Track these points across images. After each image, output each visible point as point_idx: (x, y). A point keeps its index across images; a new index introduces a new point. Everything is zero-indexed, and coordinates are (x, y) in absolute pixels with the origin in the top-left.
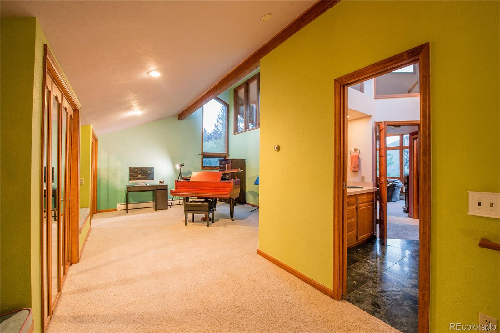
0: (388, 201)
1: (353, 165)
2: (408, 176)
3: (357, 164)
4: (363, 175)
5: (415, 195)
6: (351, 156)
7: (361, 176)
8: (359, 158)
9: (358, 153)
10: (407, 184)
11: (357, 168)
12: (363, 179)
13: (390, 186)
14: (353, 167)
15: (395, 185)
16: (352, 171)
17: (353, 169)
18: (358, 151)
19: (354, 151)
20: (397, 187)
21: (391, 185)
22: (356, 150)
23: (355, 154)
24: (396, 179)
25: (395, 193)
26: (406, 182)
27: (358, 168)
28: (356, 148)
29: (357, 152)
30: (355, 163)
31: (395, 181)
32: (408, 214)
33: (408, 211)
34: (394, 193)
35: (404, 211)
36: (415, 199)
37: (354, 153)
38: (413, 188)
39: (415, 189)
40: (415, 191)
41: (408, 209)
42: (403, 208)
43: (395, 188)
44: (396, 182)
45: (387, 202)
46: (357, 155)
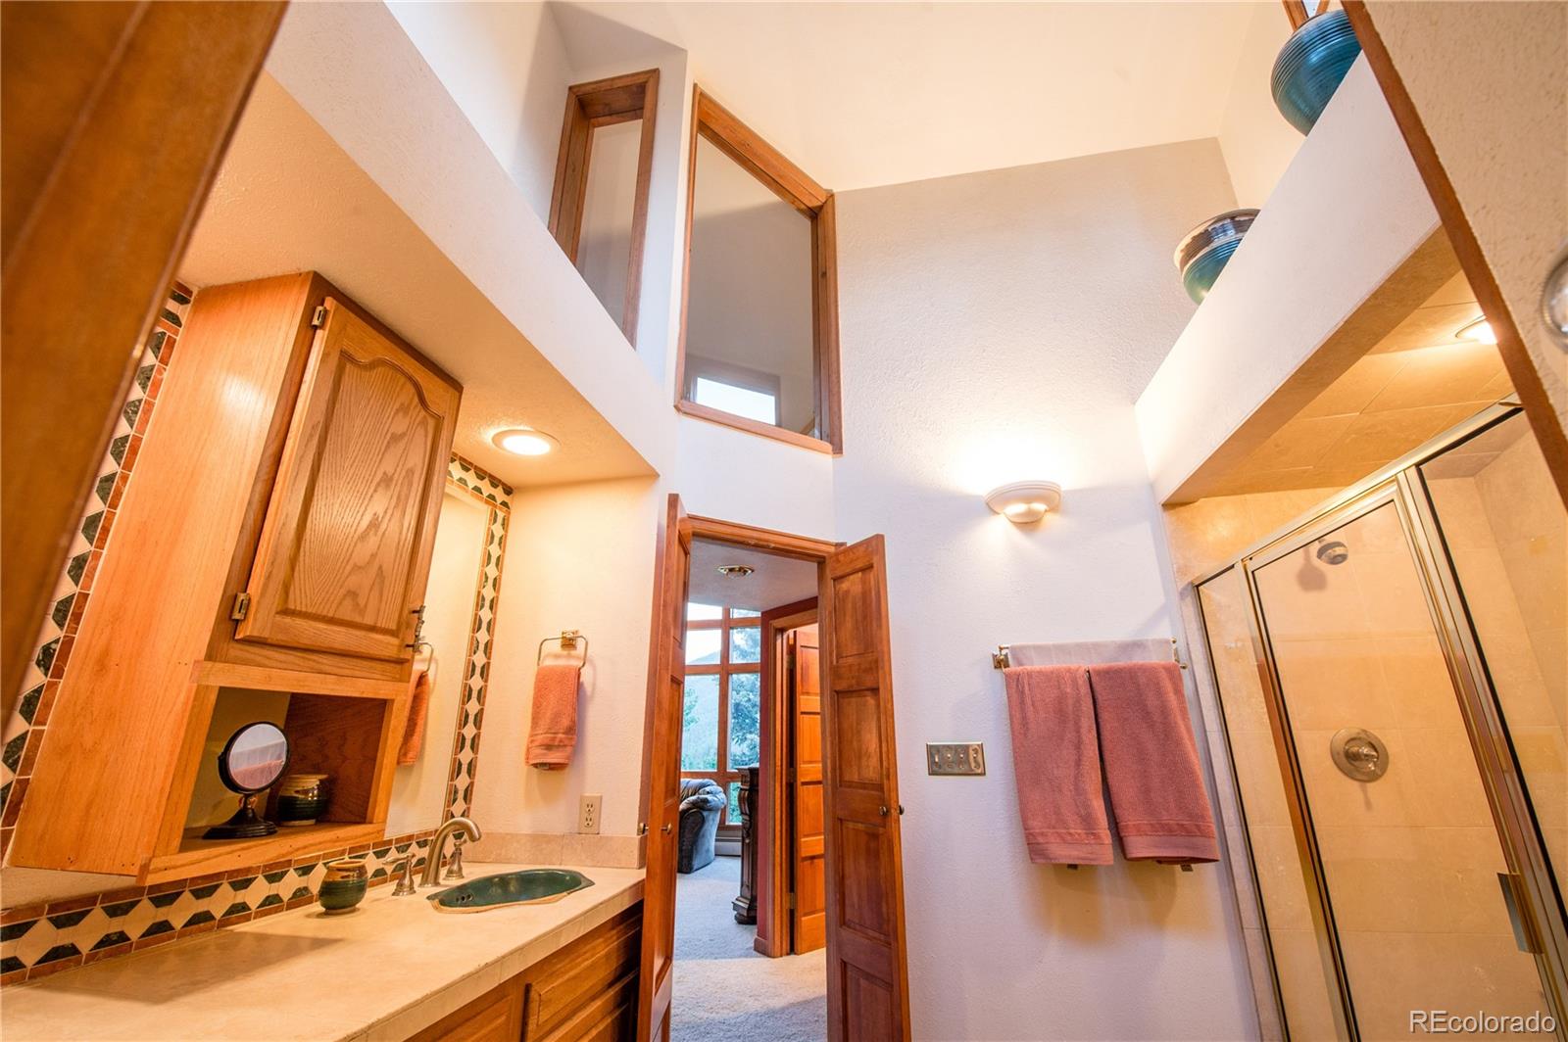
0: (680, 871)
1: (544, 723)
2: (753, 772)
3: (565, 722)
4: (590, 792)
5: (778, 852)
6: (538, 674)
7: (582, 798)
8: (579, 686)
9: (578, 658)
10: (750, 801)
11: (561, 746)
12: (591, 811)
13: (690, 809)
14: (540, 739)
15: (706, 801)
16: (536, 765)
17: (539, 751)
18: (580, 644)
19: (555, 646)
20: (710, 810)
21: (694, 804)
22: (569, 643)
23: (562, 662)
24: (706, 780)
25: (703, 836)
26: (747, 793)
27: (569, 750)
28: (570, 628)
29: (573, 652)
30: (556, 716)
31: (705, 785)
32: (754, 929)
33: (755, 917)
34: (701, 834)
35: (736, 918)
36: (778, 868)
37: (557, 656)
38: (771, 823)
39: (778, 828)
40: (778, 835)
41: (752, 907)
42: (736, 907)
43: (705, 814)
44: (707, 789)
45: (678, 875)
46: (569, 668)
